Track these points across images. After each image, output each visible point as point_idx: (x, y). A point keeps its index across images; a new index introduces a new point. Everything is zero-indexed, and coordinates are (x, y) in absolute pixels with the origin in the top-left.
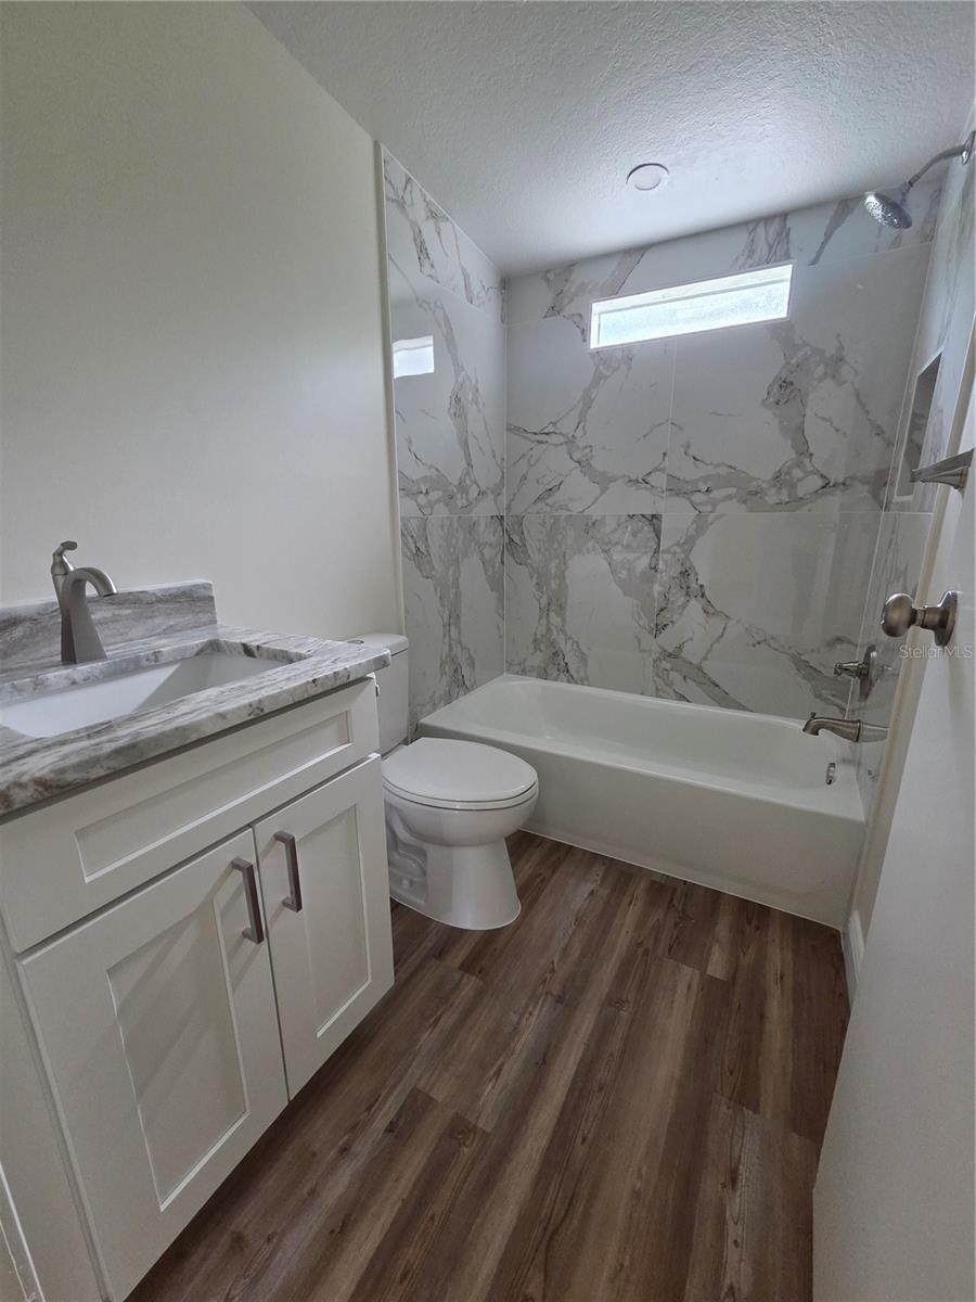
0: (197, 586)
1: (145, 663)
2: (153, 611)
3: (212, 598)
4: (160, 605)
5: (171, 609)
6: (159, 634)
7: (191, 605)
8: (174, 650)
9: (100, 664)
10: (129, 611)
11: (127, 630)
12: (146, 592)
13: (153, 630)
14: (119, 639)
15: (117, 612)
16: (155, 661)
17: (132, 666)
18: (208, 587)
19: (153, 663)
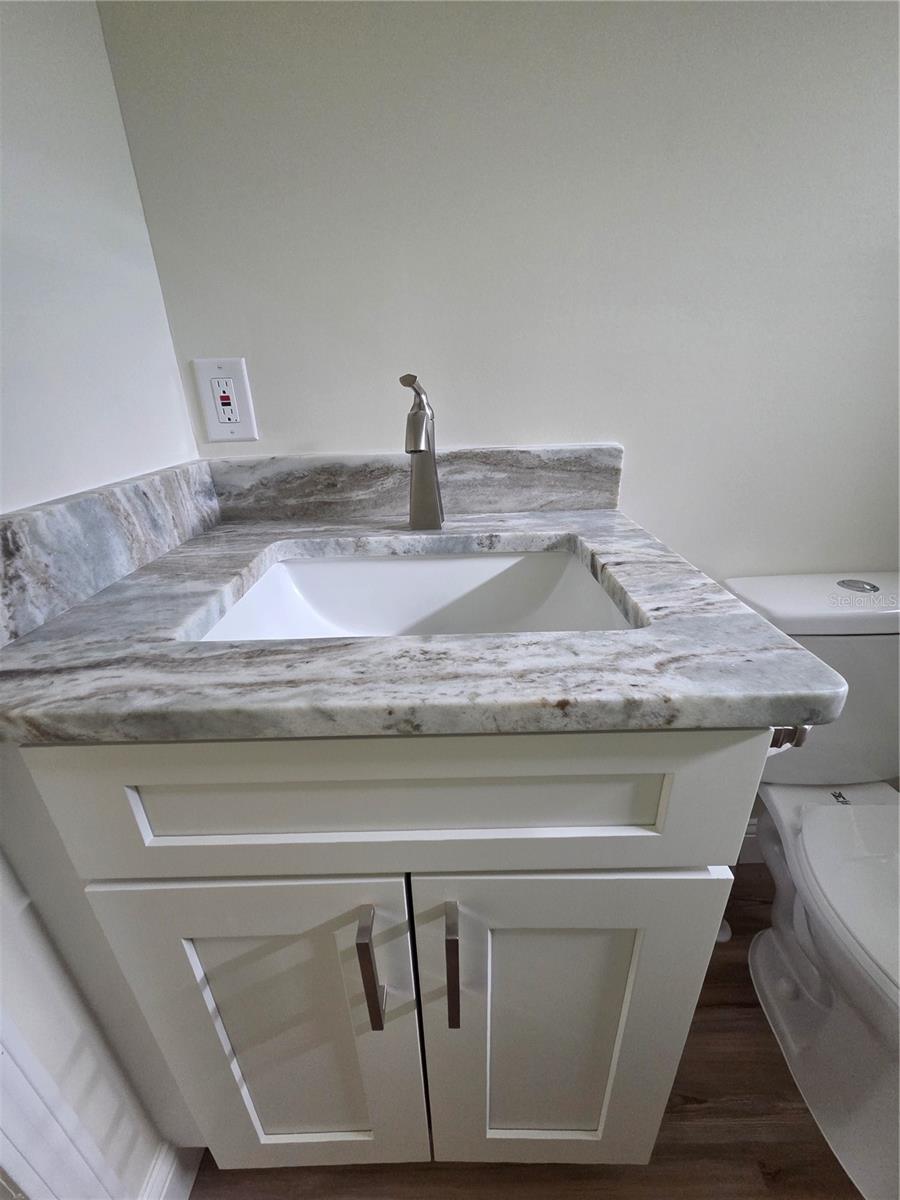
0: (599, 451)
1: (475, 547)
2: (532, 480)
3: (617, 471)
4: (543, 473)
5: (557, 480)
6: (533, 510)
7: (584, 478)
8: (517, 538)
9: (424, 537)
10: (504, 475)
11: (497, 498)
12: (528, 452)
13: (528, 503)
14: (485, 507)
15: (489, 474)
16: (489, 546)
17: (459, 547)
18: (616, 454)
19: (486, 549)
